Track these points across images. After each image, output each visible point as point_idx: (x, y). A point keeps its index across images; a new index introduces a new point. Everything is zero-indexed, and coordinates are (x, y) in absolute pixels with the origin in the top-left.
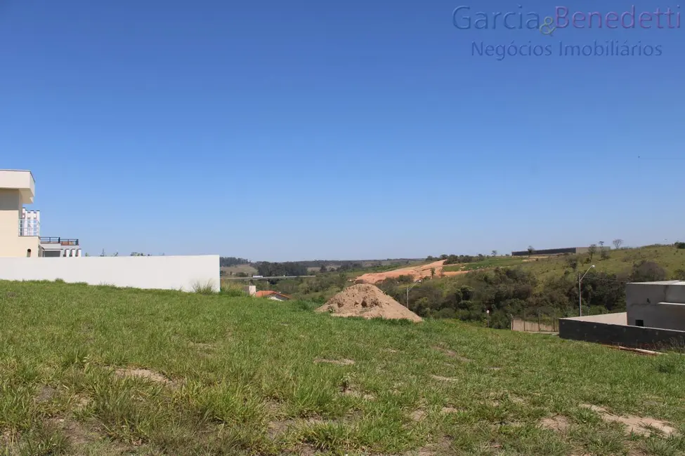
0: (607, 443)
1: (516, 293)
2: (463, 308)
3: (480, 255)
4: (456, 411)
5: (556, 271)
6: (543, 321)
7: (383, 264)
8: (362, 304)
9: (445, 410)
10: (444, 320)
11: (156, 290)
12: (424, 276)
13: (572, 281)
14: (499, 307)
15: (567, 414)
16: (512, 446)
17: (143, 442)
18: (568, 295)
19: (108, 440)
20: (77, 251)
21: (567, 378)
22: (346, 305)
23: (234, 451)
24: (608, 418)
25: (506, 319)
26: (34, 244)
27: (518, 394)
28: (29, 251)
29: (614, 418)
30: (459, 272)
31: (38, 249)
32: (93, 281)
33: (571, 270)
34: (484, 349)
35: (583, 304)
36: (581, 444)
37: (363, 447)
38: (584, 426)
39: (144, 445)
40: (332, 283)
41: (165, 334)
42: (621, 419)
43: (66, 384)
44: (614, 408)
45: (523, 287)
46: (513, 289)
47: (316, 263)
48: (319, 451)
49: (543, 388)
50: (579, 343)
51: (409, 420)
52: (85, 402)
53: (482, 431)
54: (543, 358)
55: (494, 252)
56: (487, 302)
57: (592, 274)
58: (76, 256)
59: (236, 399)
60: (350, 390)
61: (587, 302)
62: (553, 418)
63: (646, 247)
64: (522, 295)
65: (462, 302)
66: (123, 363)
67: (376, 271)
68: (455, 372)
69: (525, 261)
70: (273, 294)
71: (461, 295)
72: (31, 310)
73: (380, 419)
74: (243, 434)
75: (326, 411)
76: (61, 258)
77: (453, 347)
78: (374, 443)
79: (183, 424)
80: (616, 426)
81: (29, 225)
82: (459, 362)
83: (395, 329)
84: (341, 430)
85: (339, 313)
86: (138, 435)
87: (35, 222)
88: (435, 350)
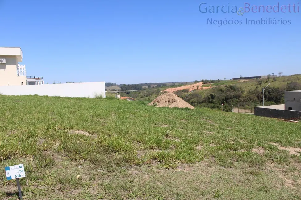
0: (282, 159)
1: (235, 96)
2: (211, 103)
3: (218, 79)
4: (216, 145)
5: (252, 86)
6: (246, 108)
7: (176, 84)
8: (168, 101)
9: (211, 146)
10: (204, 108)
11: (78, 97)
12: (194, 89)
13: (259, 91)
14: (227, 102)
15: (263, 147)
16: (241, 160)
17: (85, 160)
18: (258, 97)
19: (70, 160)
20: (43, 82)
21: (261, 132)
22: (161, 102)
23: (124, 164)
24: (281, 148)
25: (230, 107)
26: (24, 79)
27: (241, 139)
28: (22, 82)
29: (283, 148)
30: (209, 87)
31: (26, 82)
32: (51, 94)
33: (259, 86)
34: (224, 120)
35: (264, 101)
36: (270, 159)
37: (178, 161)
38: (270, 151)
39: (86, 162)
40: (153, 93)
41: (86, 116)
42: (286, 149)
43: (49, 137)
44: (283, 144)
45: (237, 93)
46: (233, 94)
47: (146, 84)
48: (159, 163)
49: (252, 136)
50: (264, 117)
51: (196, 150)
52: (58, 144)
53: (228, 154)
54: (250, 123)
55: (225, 78)
56: (222, 100)
57: (269, 88)
58: (42, 84)
59: (122, 142)
60: (169, 137)
61: (266, 100)
62: (257, 148)
63: (293, 75)
64: (237, 97)
65: (211, 100)
66: (71, 128)
67: (172, 87)
68: (213, 130)
69: (238, 82)
70: (128, 98)
71: (210, 97)
72: (27, 107)
73: (184, 149)
74: (127, 156)
75: (160, 146)
76: (36, 85)
77: (210, 119)
78: (183, 159)
79: (100, 153)
80: (284, 151)
81: (21, 72)
82: (214, 126)
83: (184, 112)
84: (168, 154)
85: (158, 105)
86: (82, 158)
87: (23, 70)
88: (203, 121)
